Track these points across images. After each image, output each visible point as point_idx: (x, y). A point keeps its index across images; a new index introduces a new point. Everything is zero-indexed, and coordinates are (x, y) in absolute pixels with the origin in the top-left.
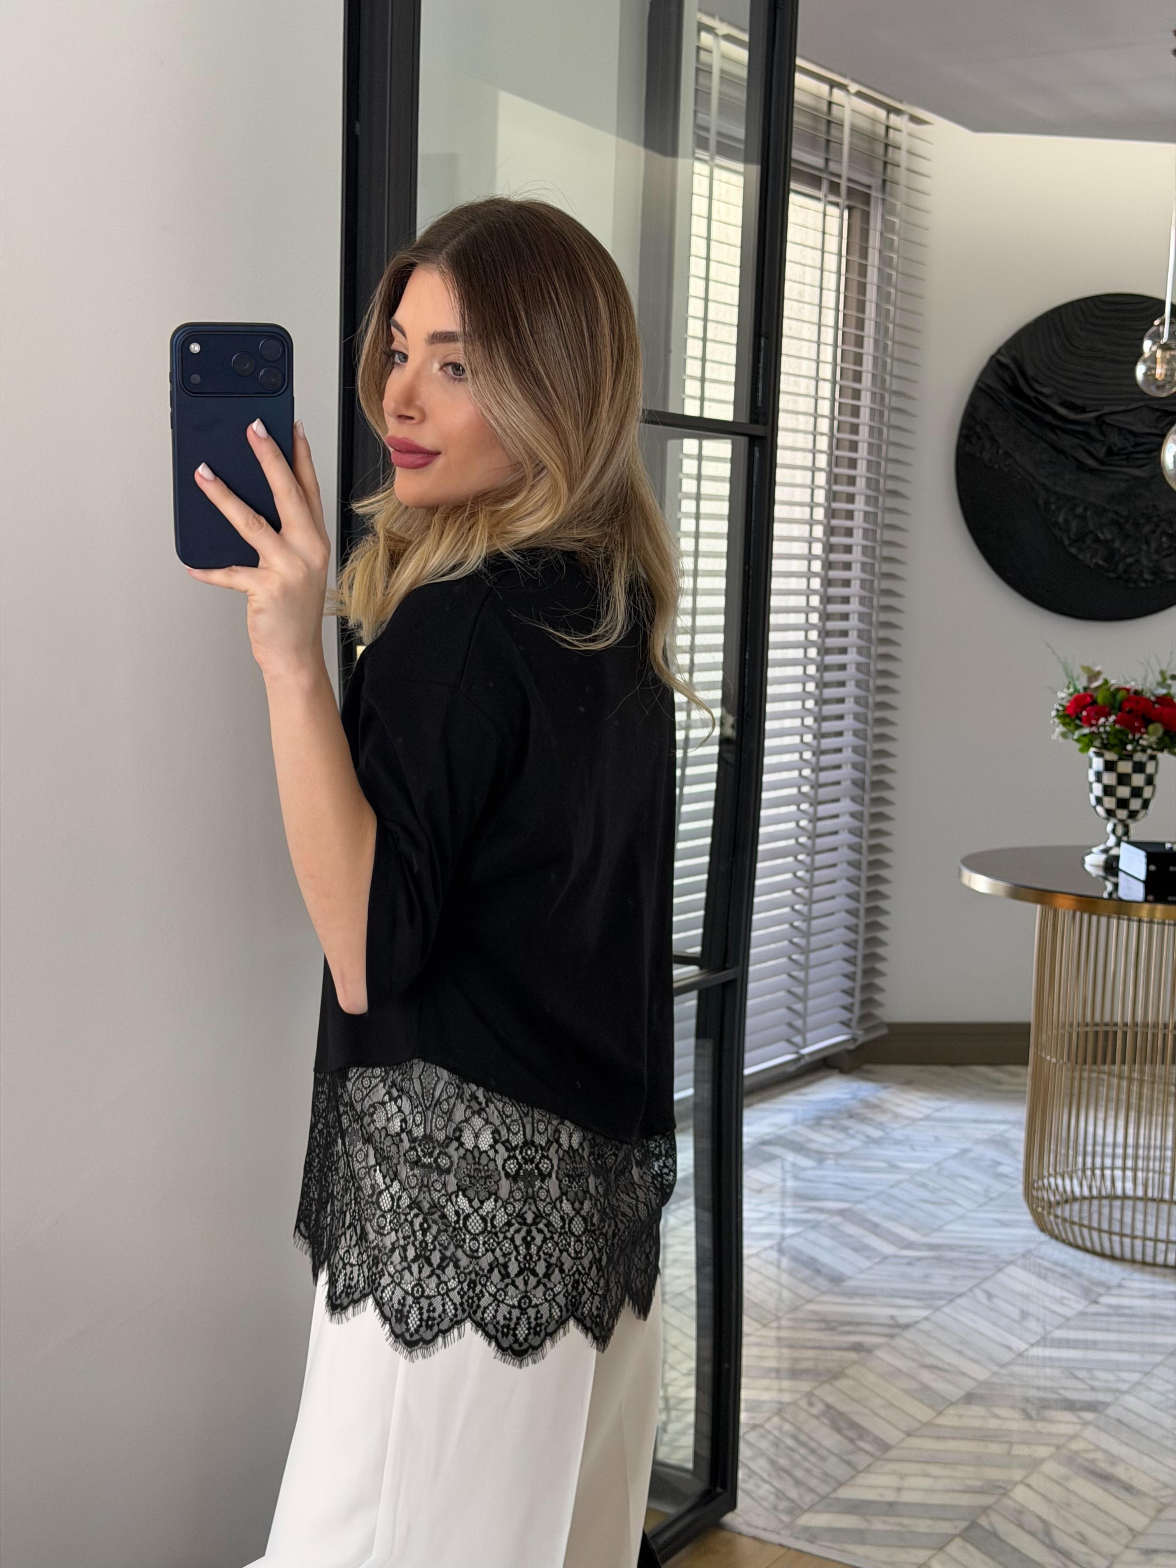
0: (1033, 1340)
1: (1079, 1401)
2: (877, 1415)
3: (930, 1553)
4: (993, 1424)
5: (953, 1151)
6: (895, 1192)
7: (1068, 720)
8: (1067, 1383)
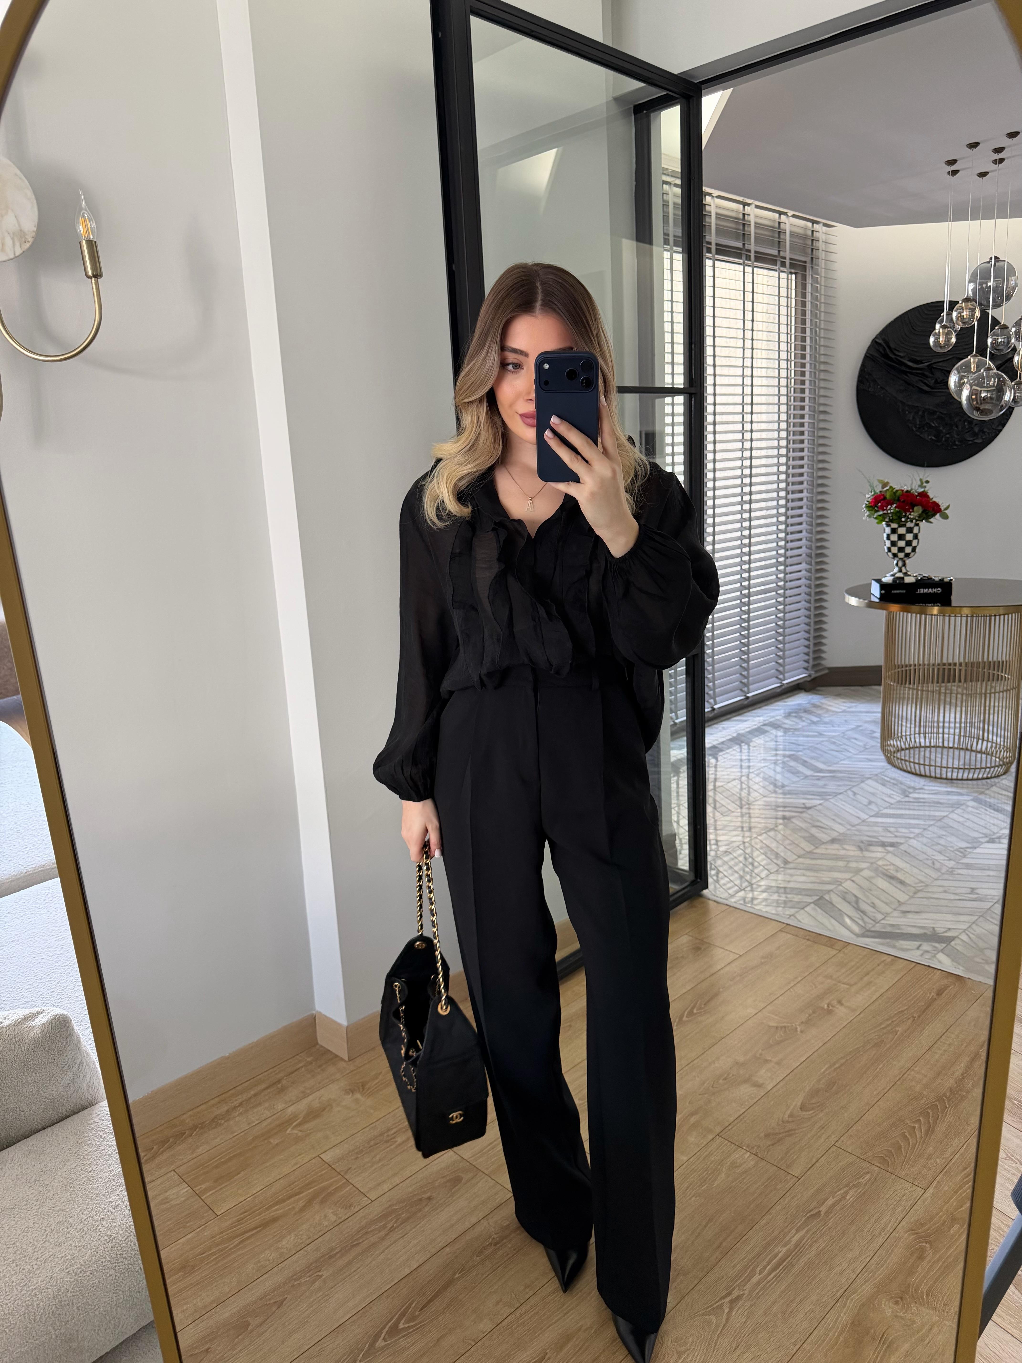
0: (873, 813)
1: (888, 842)
3: (798, 911)
4: (842, 852)
5: (853, 727)
6: (819, 746)
7: (870, 509)
8: (884, 834)
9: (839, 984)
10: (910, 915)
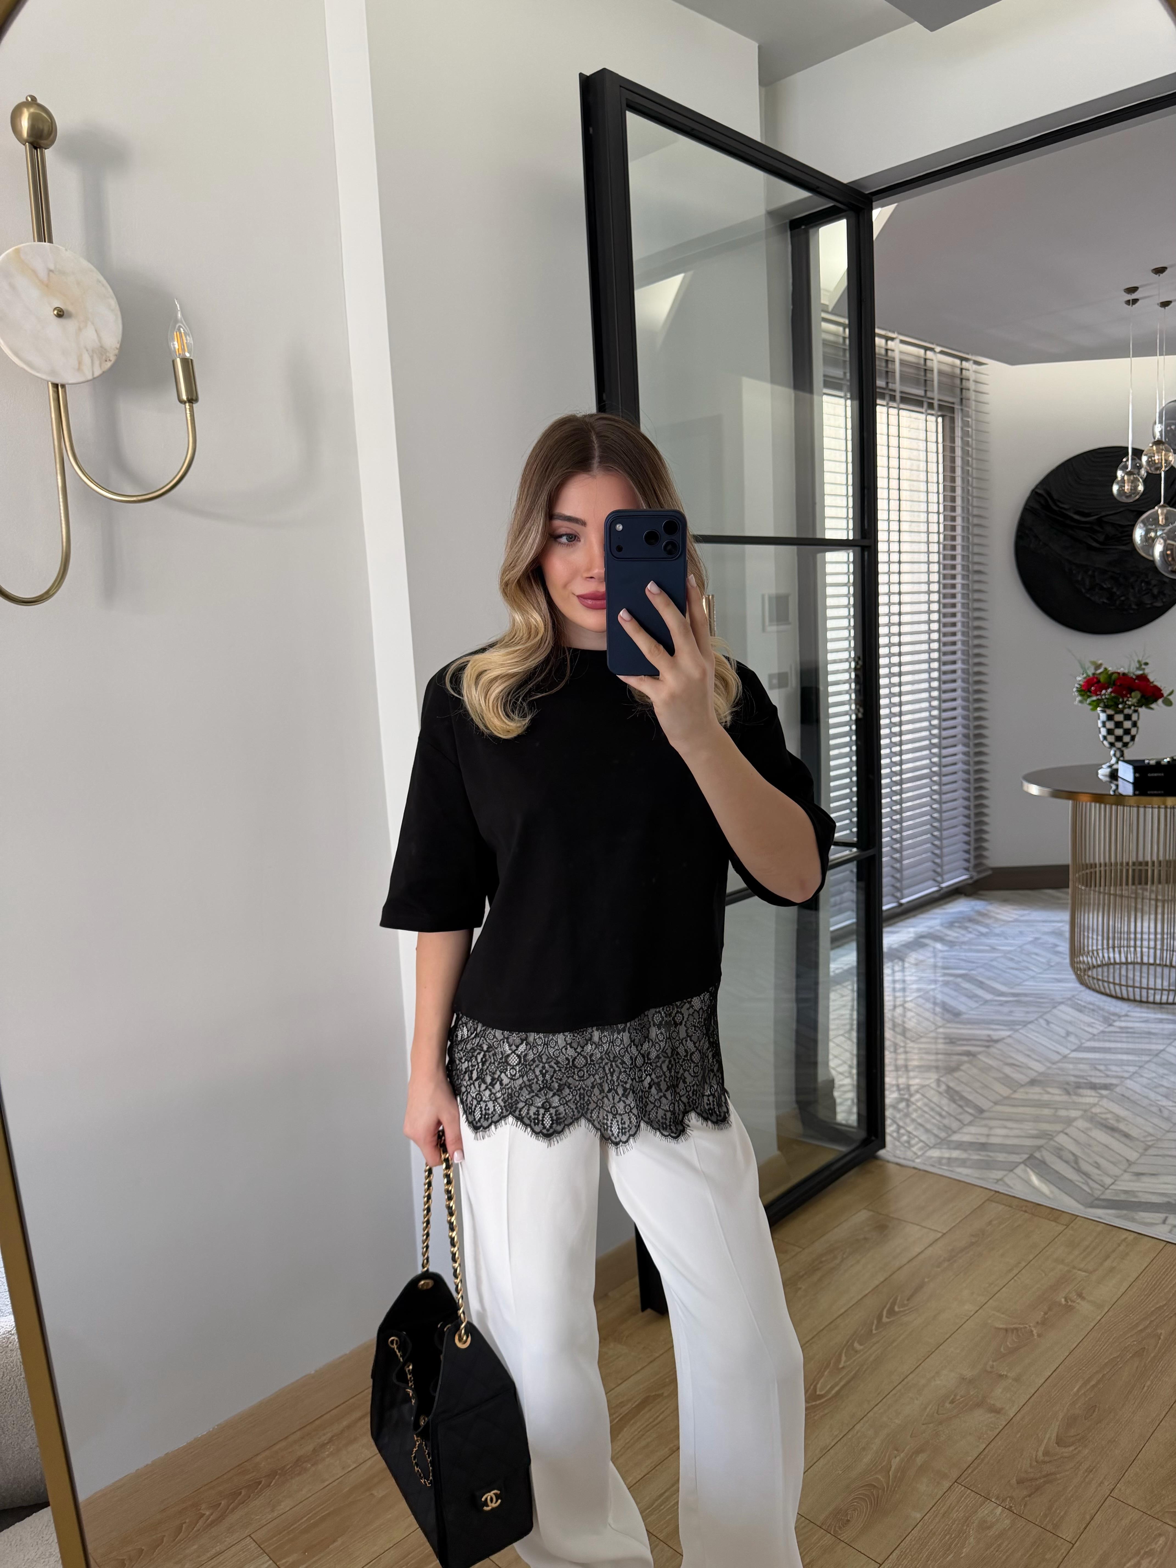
0: (1074, 1047)
1: (1099, 1084)
2: (977, 1092)
3: (1004, 1173)
4: (1046, 1097)
5: (1030, 939)
6: (994, 963)
7: (1083, 693)
8: (1093, 1073)
9: (1075, 1271)
10: (1145, 1179)
